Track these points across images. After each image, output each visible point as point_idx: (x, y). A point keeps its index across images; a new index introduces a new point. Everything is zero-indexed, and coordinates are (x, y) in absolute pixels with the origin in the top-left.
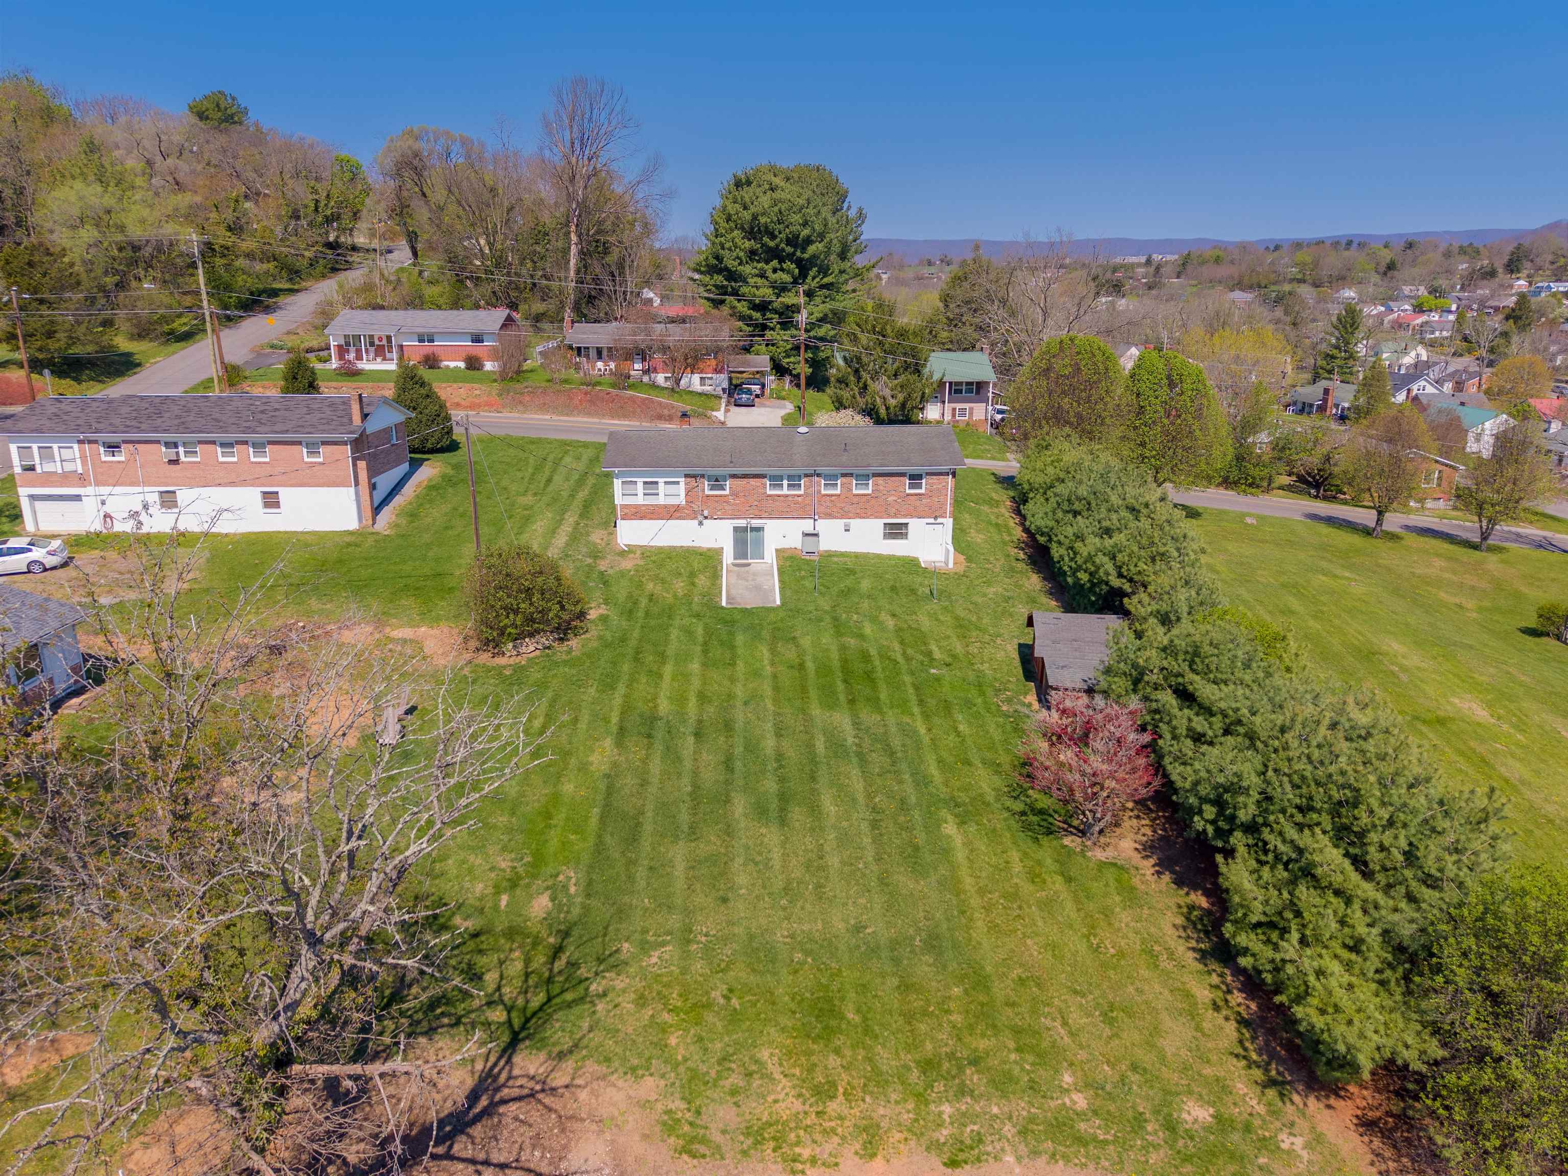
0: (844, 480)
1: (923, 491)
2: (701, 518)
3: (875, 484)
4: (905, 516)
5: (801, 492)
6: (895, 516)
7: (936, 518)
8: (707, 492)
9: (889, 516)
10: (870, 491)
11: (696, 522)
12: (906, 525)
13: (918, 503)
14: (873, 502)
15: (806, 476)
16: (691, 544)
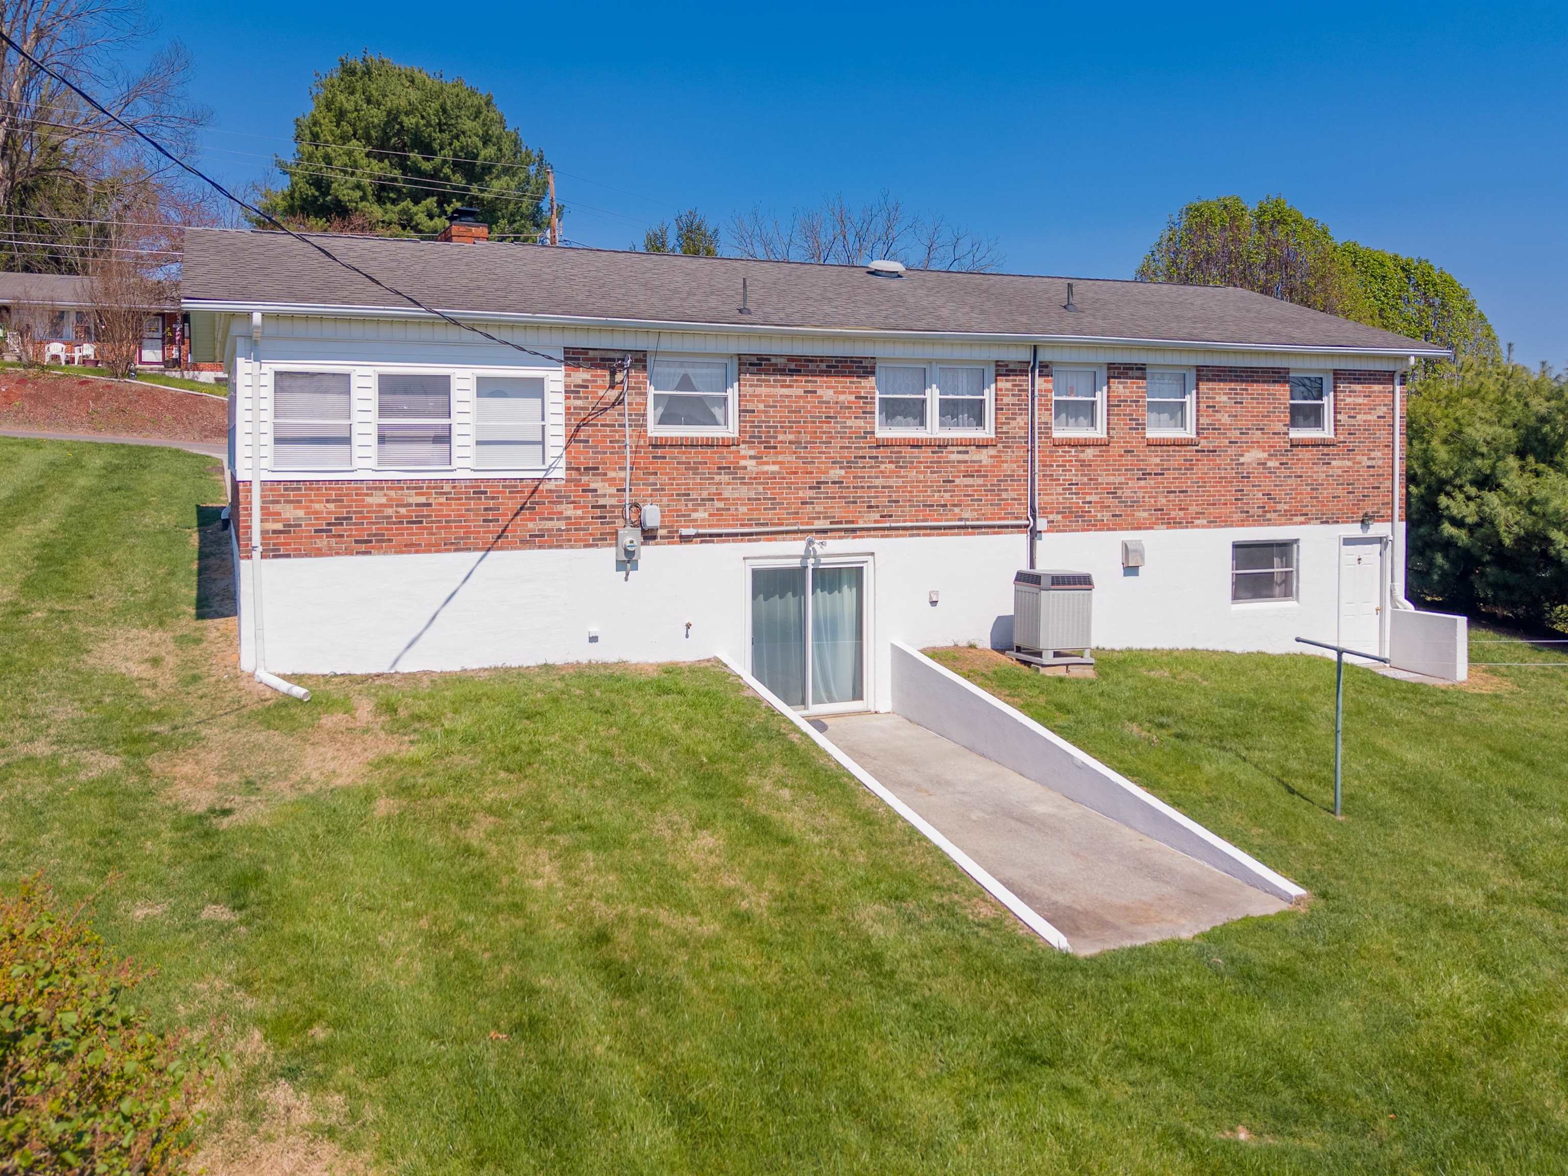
0: (1120, 388)
1: (1326, 433)
2: (629, 536)
3: (1207, 408)
4: (1288, 517)
5: (987, 432)
6: (1262, 520)
7: (1365, 521)
8: (655, 431)
9: (1248, 519)
10: (1189, 433)
11: (608, 555)
12: (1284, 548)
13: (1320, 473)
14: (1203, 467)
15: (1003, 370)
16: (585, 654)
